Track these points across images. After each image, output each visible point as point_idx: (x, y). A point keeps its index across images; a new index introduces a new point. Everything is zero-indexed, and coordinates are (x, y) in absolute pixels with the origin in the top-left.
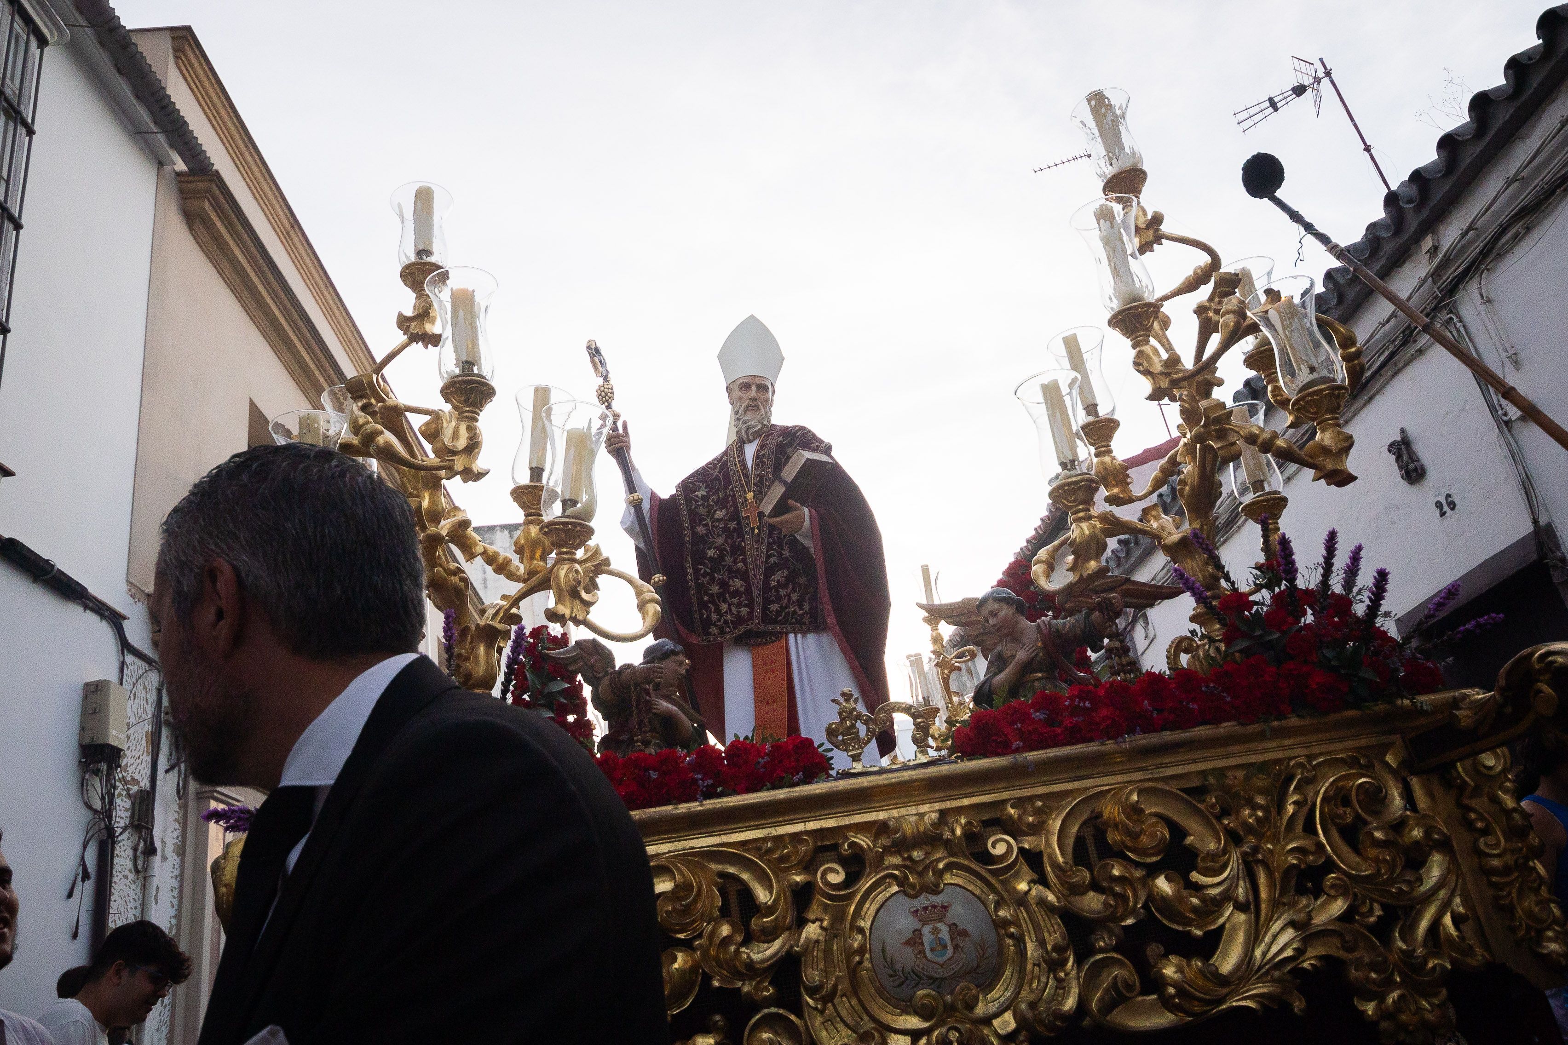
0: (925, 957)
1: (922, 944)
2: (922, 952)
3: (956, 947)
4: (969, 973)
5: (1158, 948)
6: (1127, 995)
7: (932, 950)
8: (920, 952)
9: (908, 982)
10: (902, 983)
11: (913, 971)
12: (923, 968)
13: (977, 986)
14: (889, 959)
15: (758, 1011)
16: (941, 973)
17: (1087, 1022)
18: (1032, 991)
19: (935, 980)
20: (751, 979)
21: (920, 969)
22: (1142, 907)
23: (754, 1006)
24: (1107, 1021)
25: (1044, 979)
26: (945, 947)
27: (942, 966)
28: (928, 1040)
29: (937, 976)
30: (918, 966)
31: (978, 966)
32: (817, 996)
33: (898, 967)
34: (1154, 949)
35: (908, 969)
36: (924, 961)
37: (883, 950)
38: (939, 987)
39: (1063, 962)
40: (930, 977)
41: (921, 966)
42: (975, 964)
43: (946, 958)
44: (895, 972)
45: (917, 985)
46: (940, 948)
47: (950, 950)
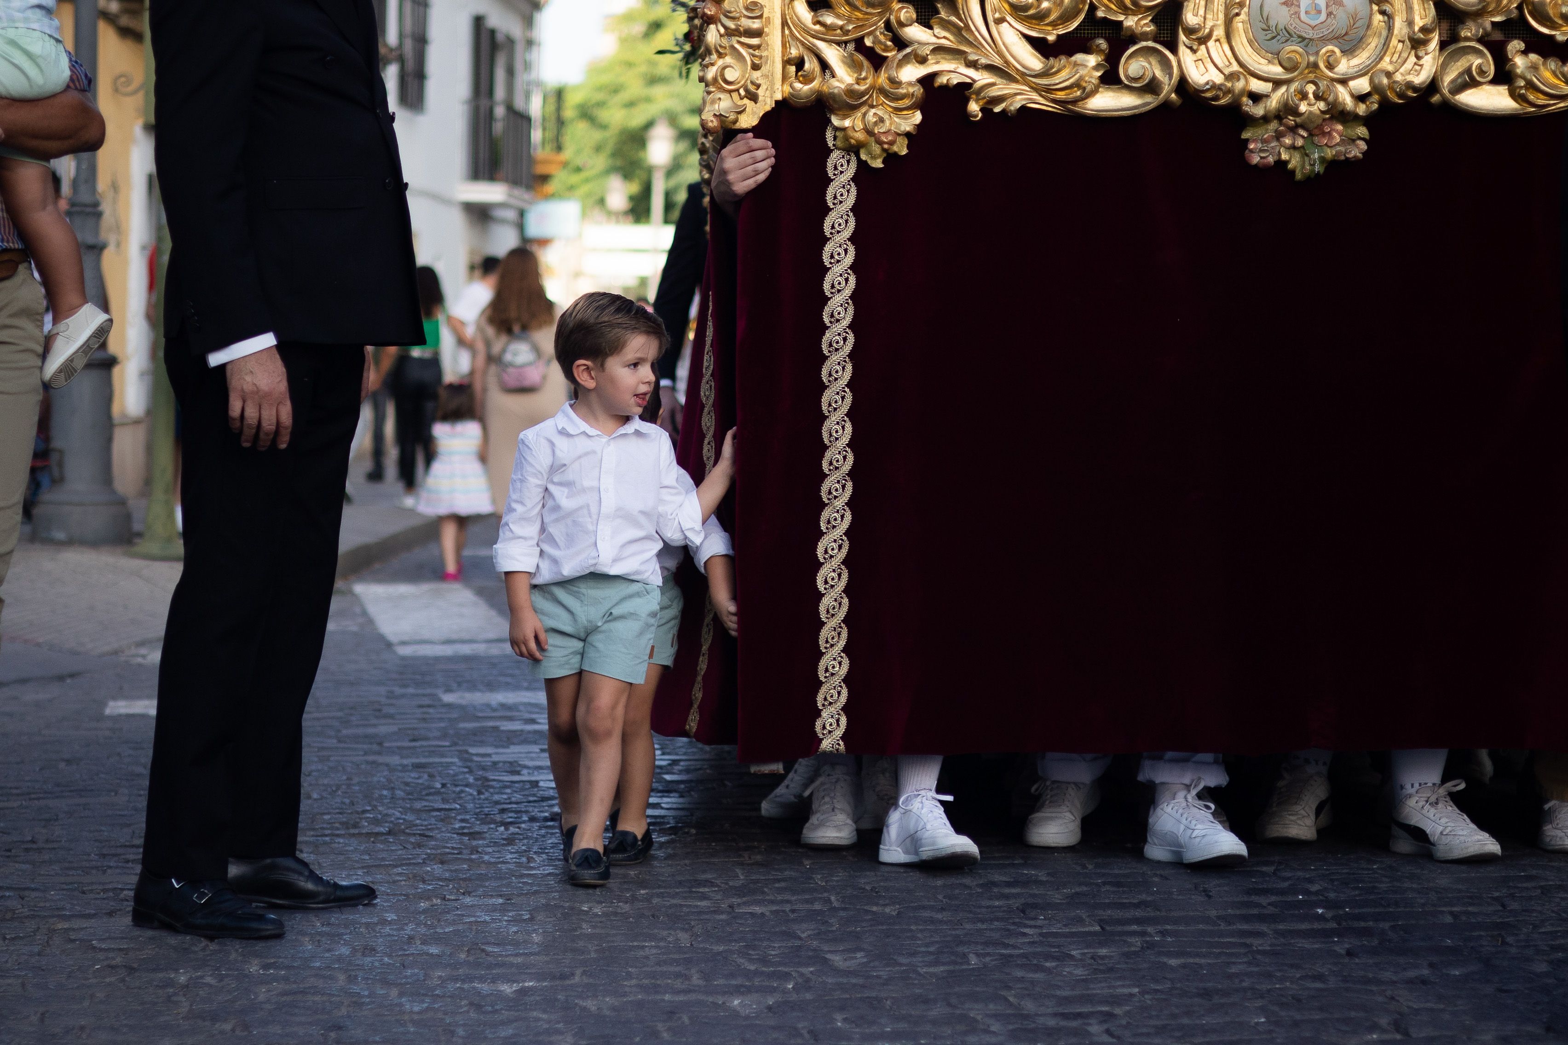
0: (1299, 18)
1: (1299, 6)
2: (1297, 14)
3: (1329, 14)
4: (1337, 38)
5: (1519, 44)
6: (1478, 78)
7: (1306, 12)
8: (1296, 13)
9: (1278, 37)
10: (1273, 38)
11: (1285, 28)
12: (1295, 28)
13: (1342, 52)
14: (1265, 16)
15: (1135, 43)
16: (1310, 34)
17: (1436, 99)
18: (1391, 62)
19: (1304, 39)
20: (1134, 14)
21: (1292, 28)
22: (1517, 8)
23: (1133, 38)
24: (1455, 100)
25: (1405, 55)
26: (1319, 12)
27: (1313, 28)
28: (1287, 90)
29: (1307, 37)
30: (1291, 25)
31: (1346, 34)
32: (1194, 37)
33: (1272, 23)
34: (1515, 46)
35: (1281, 26)
36: (1297, 20)
37: (1261, 6)
38: (1306, 46)
39: (1425, 43)
40: (1299, 37)
41: (1293, 26)
42: (1344, 32)
43: (1318, 22)
44: (1269, 27)
45: (1287, 41)
46: (1313, 12)
47: (1323, 16)
